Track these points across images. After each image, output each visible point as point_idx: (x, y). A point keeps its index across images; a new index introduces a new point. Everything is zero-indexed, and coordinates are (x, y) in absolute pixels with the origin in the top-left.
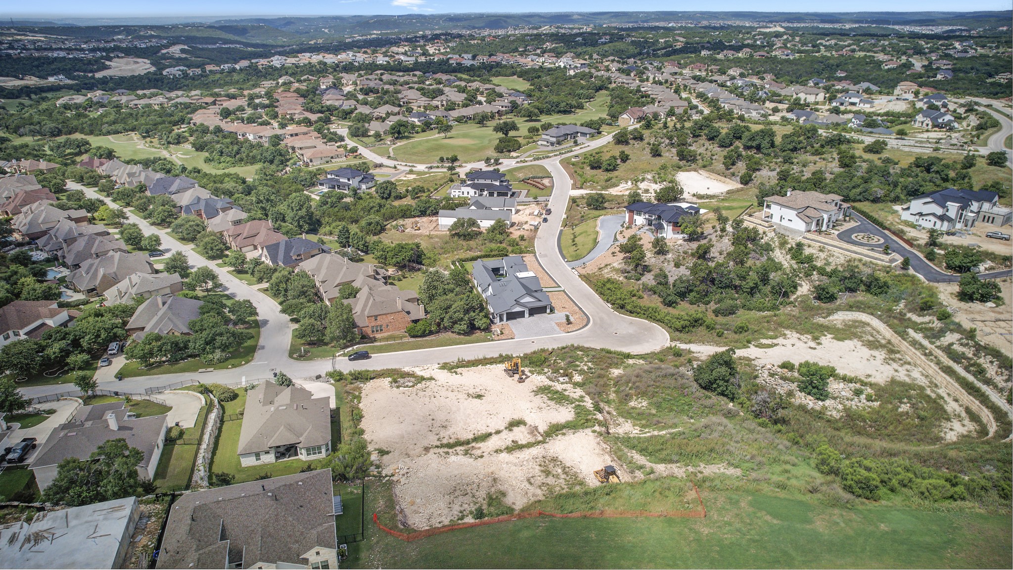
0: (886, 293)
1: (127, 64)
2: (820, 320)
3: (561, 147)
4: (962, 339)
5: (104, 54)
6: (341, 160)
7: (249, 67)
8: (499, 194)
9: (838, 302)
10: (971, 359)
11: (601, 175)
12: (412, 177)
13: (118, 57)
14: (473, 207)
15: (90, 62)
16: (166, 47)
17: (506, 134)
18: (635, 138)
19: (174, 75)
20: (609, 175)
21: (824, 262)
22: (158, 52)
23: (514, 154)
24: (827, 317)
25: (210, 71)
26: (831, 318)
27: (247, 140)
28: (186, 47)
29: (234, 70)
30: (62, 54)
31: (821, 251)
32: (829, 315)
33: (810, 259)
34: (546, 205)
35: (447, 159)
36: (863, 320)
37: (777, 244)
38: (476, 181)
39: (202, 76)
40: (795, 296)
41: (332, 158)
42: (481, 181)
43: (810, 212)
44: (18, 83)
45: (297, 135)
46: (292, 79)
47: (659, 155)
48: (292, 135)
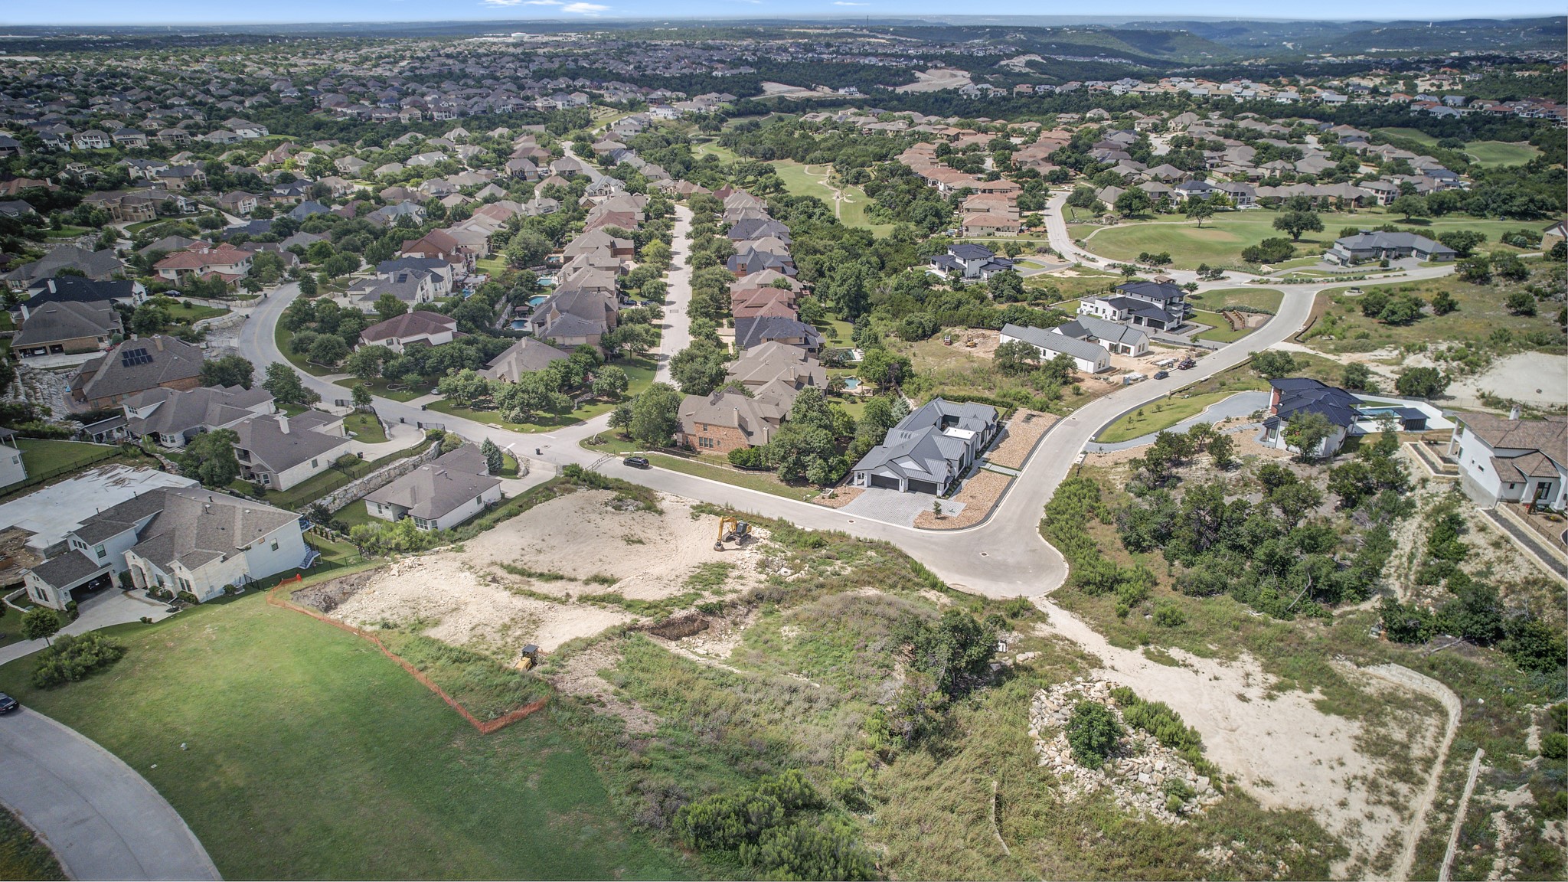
0: (1545, 671)
1: (942, 77)
2: (1342, 666)
3: (1357, 269)
4: (1526, 806)
5: (921, 63)
6: (1009, 234)
7: (1075, 91)
8: (1151, 323)
9: (1420, 649)
10: (1492, 849)
11: (1371, 325)
12: (1074, 274)
13: (936, 67)
14: (1057, 330)
15: (897, 73)
16: (1010, 56)
17: (1297, 236)
18: (1507, 275)
19: (969, 96)
20: (1383, 331)
21: (1482, 567)
22: (996, 63)
23: (1265, 268)
24: (1367, 664)
25: (1018, 93)
26: (1370, 670)
27: (933, 191)
28: (1039, 59)
29: (1051, 94)
30: (873, 60)
31: (1496, 545)
32: (1374, 662)
33: (1462, 553)
34: (1200, 355)
35: (1152, 257)
36: (1444, 703)
37: (1428, 508)
38: (1128, 296)
39: (1004, 98)
40: (1348, 609)
41: (998, 229)
42: (1136, 297)
43: (1528, 465)
44: (803, 93)
45: (991, 191)
46: (1106, 115)
47: (1530, 313)
48: (984, 191)
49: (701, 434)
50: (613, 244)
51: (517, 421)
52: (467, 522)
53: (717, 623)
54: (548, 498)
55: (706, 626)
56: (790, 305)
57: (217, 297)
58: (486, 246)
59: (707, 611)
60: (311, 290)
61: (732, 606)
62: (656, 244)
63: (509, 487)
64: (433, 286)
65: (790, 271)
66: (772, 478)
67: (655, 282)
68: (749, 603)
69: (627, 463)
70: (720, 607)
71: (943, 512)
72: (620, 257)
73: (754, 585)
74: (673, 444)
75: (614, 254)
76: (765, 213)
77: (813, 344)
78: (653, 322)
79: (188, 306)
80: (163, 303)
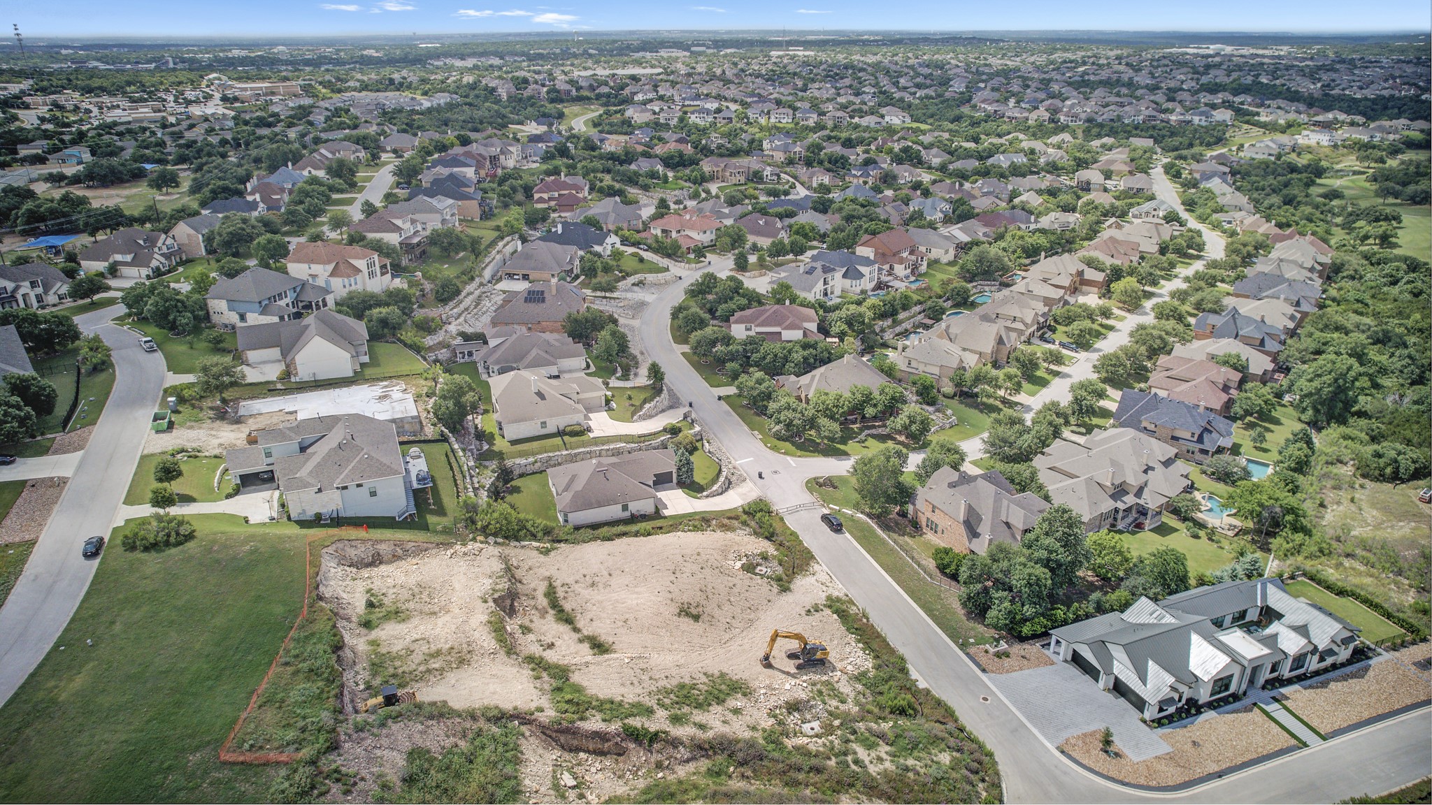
49: (929, 514)
50: (1080, 273)
51: (777, 436)
52: (595, 526)
53: (637, 755)
54: (696, 528)
55: (622, 753)
56: (1226, 388)
57: (669, 256)
58: (952, 253)
59: (635, 736)
60: (742, 265)
61: (675, 743)
62: (1128, 283)
63: (676, 502)
64: (848, 282)
65: (1272, 346)
66: (953, 596)
67: (1087, 324)
68: (702, 749)
69: (825, 518)
70: (654, 737)
71: (1118, 743)
72: (1085, 288)
73: (738, 729)
74: (903, 514)
75: (1079, 285)
76: (1312, 270)
77: (1208, 445)
78: (1052, 367)
79: (642, 260)
80: (616, 255)
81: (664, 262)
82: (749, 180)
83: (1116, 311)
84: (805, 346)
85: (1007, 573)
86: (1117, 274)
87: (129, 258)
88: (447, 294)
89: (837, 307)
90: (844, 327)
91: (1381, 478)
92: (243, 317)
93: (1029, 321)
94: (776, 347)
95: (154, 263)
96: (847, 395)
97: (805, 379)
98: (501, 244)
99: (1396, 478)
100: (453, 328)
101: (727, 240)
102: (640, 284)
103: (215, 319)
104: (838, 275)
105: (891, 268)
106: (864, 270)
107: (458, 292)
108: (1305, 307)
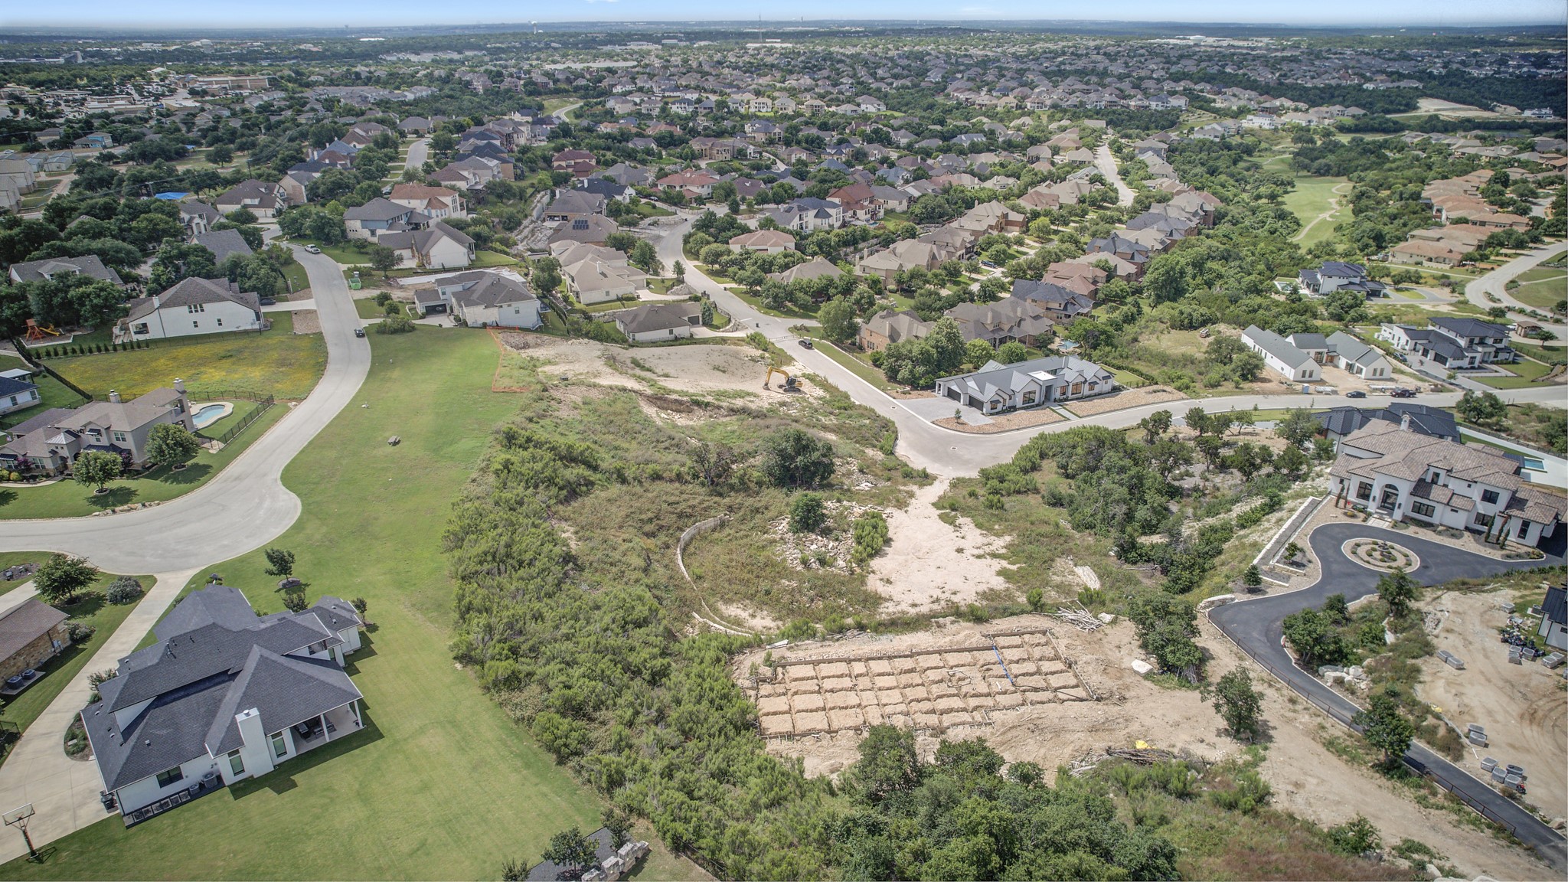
2: (1064, 561)
8: (1435, 357)
14: (1290, 339)
24: (1080, 565)
26: (1077, 568)
32: (1083, 564)
38: (1437, 329)
41: (1430, 260)
48: (1475, 223)
49: (868, 340)
50: (1005, 216)
51: (769, 307)
52: (654, 342)
53: (699, 412)
54: (718, 343)
55: (690, 411)
56: (1095, 282)
57: (675, 204)
58: (905, 203)
59: (697, 403)
60: (735, 209)
61: (719, 407)
62: (1043, 221)
63: (702, 332)
64: (819, 221)
65: (1139, 259)
66: (881, 374)
67: (1004, 246)
68: (733, 411)
69: (801, 343)
70: (707, 404)
71: (963, 419)
72: (1009, 228)
73: (753, 406)
74: (853, 344)
75: (1004, 223)
76: (1195, 214)
77: (1070, 311)
78: (973, 276)
79: (654, 207)
80: (634, 202)
81: (673, 209)
82: (734, 158)
83: (1027, 241)
84: (786, 256)
85: (910, 351)
86: (1035, 215)
87: (256, 202)
88: (512, 224)
89: (812, 235)
90: (816, 248)
91: (1182, 327)
92: (373, 233)
93: (958, 245)
94: (764, 255)
95: (277, 206)
96: (816, 280)
97: (787, 273)
98: (539, 196)
99: (1191, 326)
100: (521, 247)
101: (722, 192)
102: (655, 224)
103: (351, 235)
104: (812, 213)
105: (855, 213)
106: (831, 211)
107: (519, 224)
108: (1176, 237)
